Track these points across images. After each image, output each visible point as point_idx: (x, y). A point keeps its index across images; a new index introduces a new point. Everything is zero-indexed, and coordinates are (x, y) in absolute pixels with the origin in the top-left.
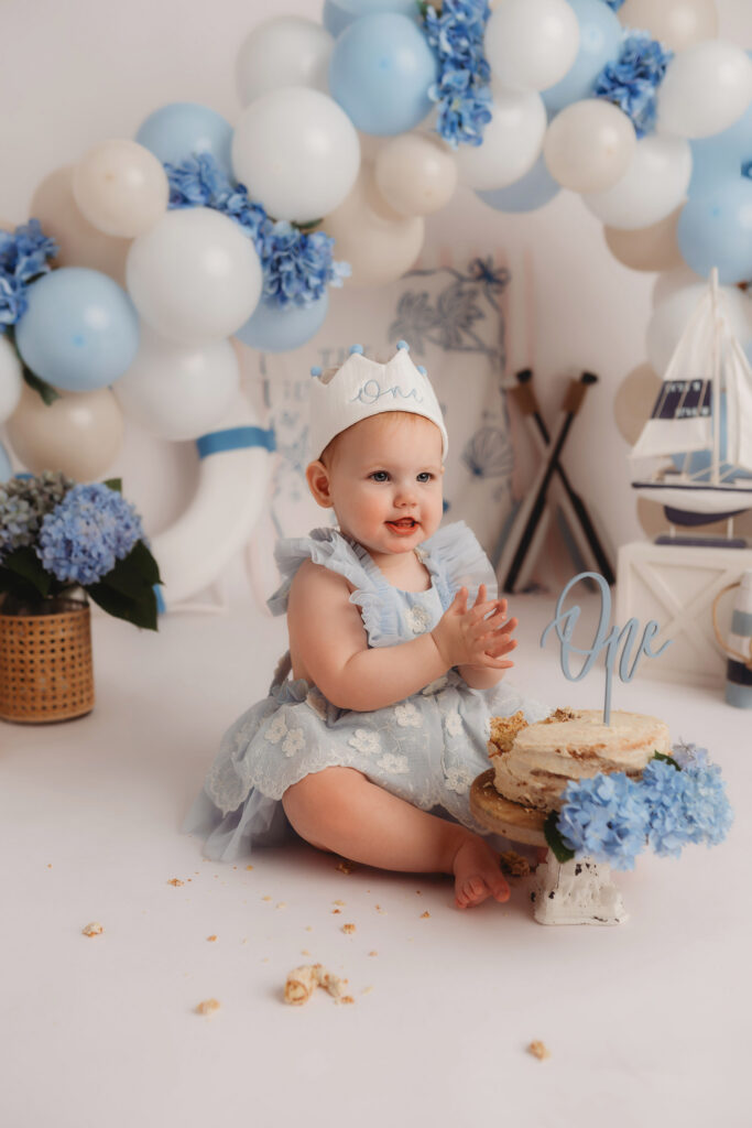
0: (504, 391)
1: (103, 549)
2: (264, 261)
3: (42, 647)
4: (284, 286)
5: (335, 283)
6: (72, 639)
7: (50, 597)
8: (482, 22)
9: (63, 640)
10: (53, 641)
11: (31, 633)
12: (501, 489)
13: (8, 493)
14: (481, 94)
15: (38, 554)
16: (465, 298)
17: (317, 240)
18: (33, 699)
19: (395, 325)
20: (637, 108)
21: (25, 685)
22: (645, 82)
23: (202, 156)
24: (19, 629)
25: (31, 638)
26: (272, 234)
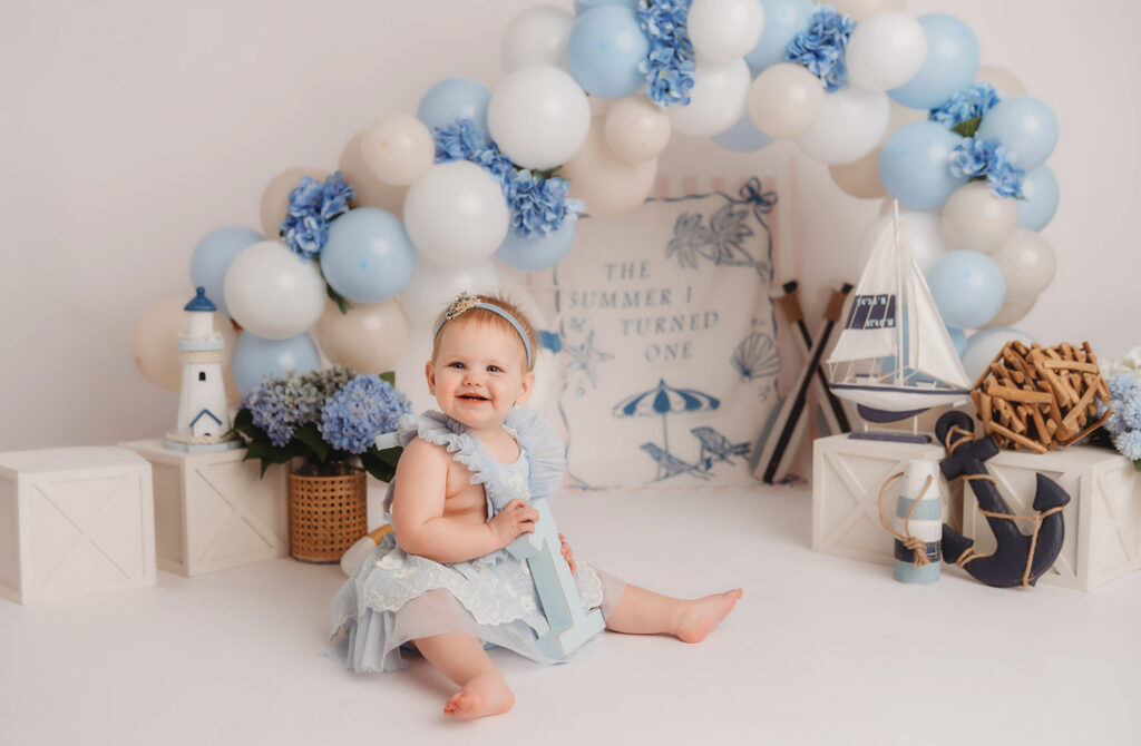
0: (772, 301)
1: (368, 426)
2: (510, 200)
3: (325, 502)
4: (525, 221)
5: (571, 218)
6: (348, 497)
7: (333, 463)
8: (684, 8)
9: (341, 497)
10: (333, 498)
11: (317, 490)
12: (768, 389)
13: (304, 381)
14: (685, 66)
15: (319, 429)
16: (736, 218)
17: (552, 184)
18: (316, 543)
19: (672, 242)
20: (826, 68)
21: (311, 531)
22: (830, 48)
23: (464, 120)
24: (309, 487)
25: (316, 494)
26: (516, 179)
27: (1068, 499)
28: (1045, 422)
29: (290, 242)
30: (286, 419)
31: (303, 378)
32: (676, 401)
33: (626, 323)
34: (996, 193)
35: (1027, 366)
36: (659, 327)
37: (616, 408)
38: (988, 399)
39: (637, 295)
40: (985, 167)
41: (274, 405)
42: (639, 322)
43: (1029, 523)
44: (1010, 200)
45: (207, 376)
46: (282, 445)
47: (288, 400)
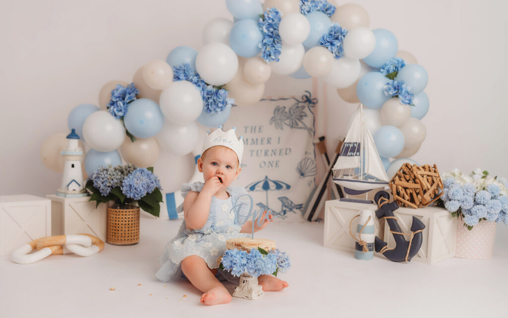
0: (314, 144)
1: (141, 188)
2: (204, 98)
3: (122, 220)
4: (209, 107)
5: (229, 106)
6: (132, 218)
7: (126, 204)
8: (278, 23)
9: (129, 218)
10: (126, 218)
11: (119, 215)
12: (311, 182)
13: (115, 169)
14: (277, 46)
15: (121, 189)
16: (300, 109)
17: (222, 92)
18: (118, 237)
19: (273, 118)
20: (335, 49)
21: (116, 232)
22: (337, 41)
23: (186, 64)
24: (116, 213)
25: (119, 216)
26: (207, 89)
27: (425, 227)
28: (417, 195)
29: (112, 111)
30: (108, 185)
31: (115, 168)
32: (272, 185)
33: (252, 151)
34: (402, 103)
35: (411, 173)
36: (266, 154)
37: (246, 187)
38: (395, 186)
39: (257, 140)
40: (398, 92)
41: (103, 179)
42: (258, 151)
43: (409, 236)
44: (408, 105)
45: (75, 166)
46: (106, 195)
47: (109, 176)
